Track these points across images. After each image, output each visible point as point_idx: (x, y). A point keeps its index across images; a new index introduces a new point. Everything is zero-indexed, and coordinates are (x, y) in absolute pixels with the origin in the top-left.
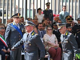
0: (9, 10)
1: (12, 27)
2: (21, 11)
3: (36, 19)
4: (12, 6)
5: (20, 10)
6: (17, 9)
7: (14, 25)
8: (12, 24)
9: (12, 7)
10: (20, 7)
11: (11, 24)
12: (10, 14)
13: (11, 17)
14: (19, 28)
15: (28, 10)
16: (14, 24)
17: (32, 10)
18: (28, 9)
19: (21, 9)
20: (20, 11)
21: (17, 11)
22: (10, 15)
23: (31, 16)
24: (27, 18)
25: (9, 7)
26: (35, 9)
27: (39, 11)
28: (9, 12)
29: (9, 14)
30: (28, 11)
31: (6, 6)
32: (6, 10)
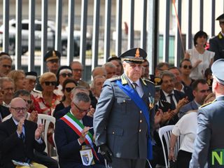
0: (100, 38)
1: (120, 90)
2: (140, 39)
3: (185, 67)
4: (112, 24)
5: (136, 37)
6: (127, 33)
7: (124, 85)
8: (120, 80)
9: (112, 28)
10: (136, 28)
11: (115, 81)
12: (103, 49)
13: (108, 60)
14: (141, 94)
15: (160, 38)
16: (124, 82)
17: (174, 37)
18: (162, 36)
19: (139, 33)
20: (135, 42)
21: (127, 40)
22: (103, 54)
23: (170, 55)
24: (158, 64)
25: (100, 27)
26: (185, 35)
27: (199, 40)
28: (100, 42)
29: (100, 51)
30: (163, 39)
31: (92, 25)
32: (91, 39)
